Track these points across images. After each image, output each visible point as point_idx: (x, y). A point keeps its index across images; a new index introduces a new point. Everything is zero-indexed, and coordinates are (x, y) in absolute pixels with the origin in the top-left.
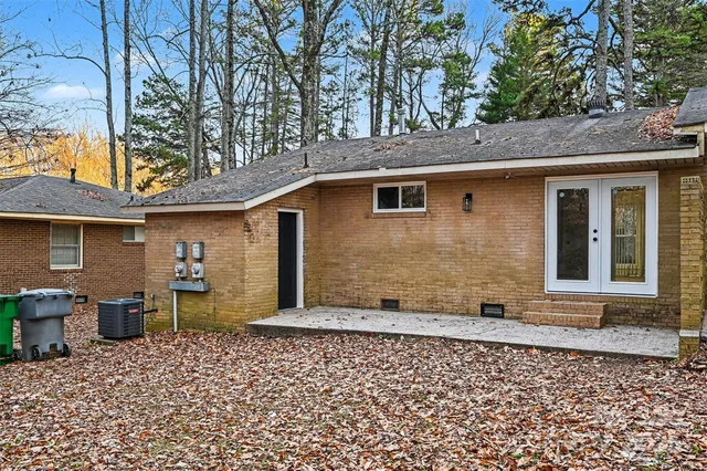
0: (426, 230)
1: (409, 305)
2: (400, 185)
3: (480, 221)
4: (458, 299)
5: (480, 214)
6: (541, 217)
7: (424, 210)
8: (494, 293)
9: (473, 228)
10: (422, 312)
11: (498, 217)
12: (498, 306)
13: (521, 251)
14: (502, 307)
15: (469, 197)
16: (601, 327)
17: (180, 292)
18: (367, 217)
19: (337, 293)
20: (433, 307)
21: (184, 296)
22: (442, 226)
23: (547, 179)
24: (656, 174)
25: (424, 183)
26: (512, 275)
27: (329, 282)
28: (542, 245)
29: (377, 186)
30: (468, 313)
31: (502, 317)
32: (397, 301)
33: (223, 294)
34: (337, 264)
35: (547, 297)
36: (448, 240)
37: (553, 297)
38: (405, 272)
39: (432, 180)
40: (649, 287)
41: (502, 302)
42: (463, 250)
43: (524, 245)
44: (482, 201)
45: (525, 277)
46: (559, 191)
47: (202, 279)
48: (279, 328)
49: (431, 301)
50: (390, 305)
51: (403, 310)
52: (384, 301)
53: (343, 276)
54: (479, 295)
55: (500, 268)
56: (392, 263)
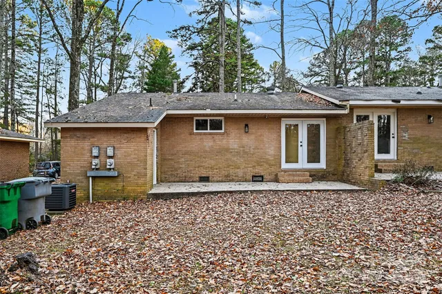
0: (224, 142)
1: (215, 179)
2: (208, 118)
3: (253, 137)
4: (240, 174)
5: (252, 134)
6: (280, 136)
7: (223, 131)
8: (259, 170)
9: (249, 140)
10: (222, 181)
11: (260, 136)
12: (260, 176)
13: (271, 151)
14: (262, 177)
15: (247, 125)
16: (313, 181)
17: (94, 178)
18: (191, 134)
19: (172, 175)
20: (228, 179)
21: (97, 180)
22: (233, 139)
23: (282, 119)
24: (325, 119)
25: (222, 118)
26: (267, 161)
27: (166, 169)
28: (280, 148)
29: (195, 118)
30: (246, 181)
31: (262, 181)
32: (208, 177)
33: (130, 177)
34: (171, 159)
35: (282, 171)
36: (236, 146)
37: (285, 171)
38: (213, 163)
39: (227, 117)
40: (322, 165)
41: (262, 174)
42: (244, 150)
43: (272, 148)
44: (253, 128)
45: (273, 163)
46: (286, 125)
47: (113, 169)
48: (172, 194)
49: (227, 176)
50: (204, 179)
51: (212, 182)
52: (200, 177)
53: (176, 165)
54: (251, 172)
55: (261, 159)
56: (205, 158)
